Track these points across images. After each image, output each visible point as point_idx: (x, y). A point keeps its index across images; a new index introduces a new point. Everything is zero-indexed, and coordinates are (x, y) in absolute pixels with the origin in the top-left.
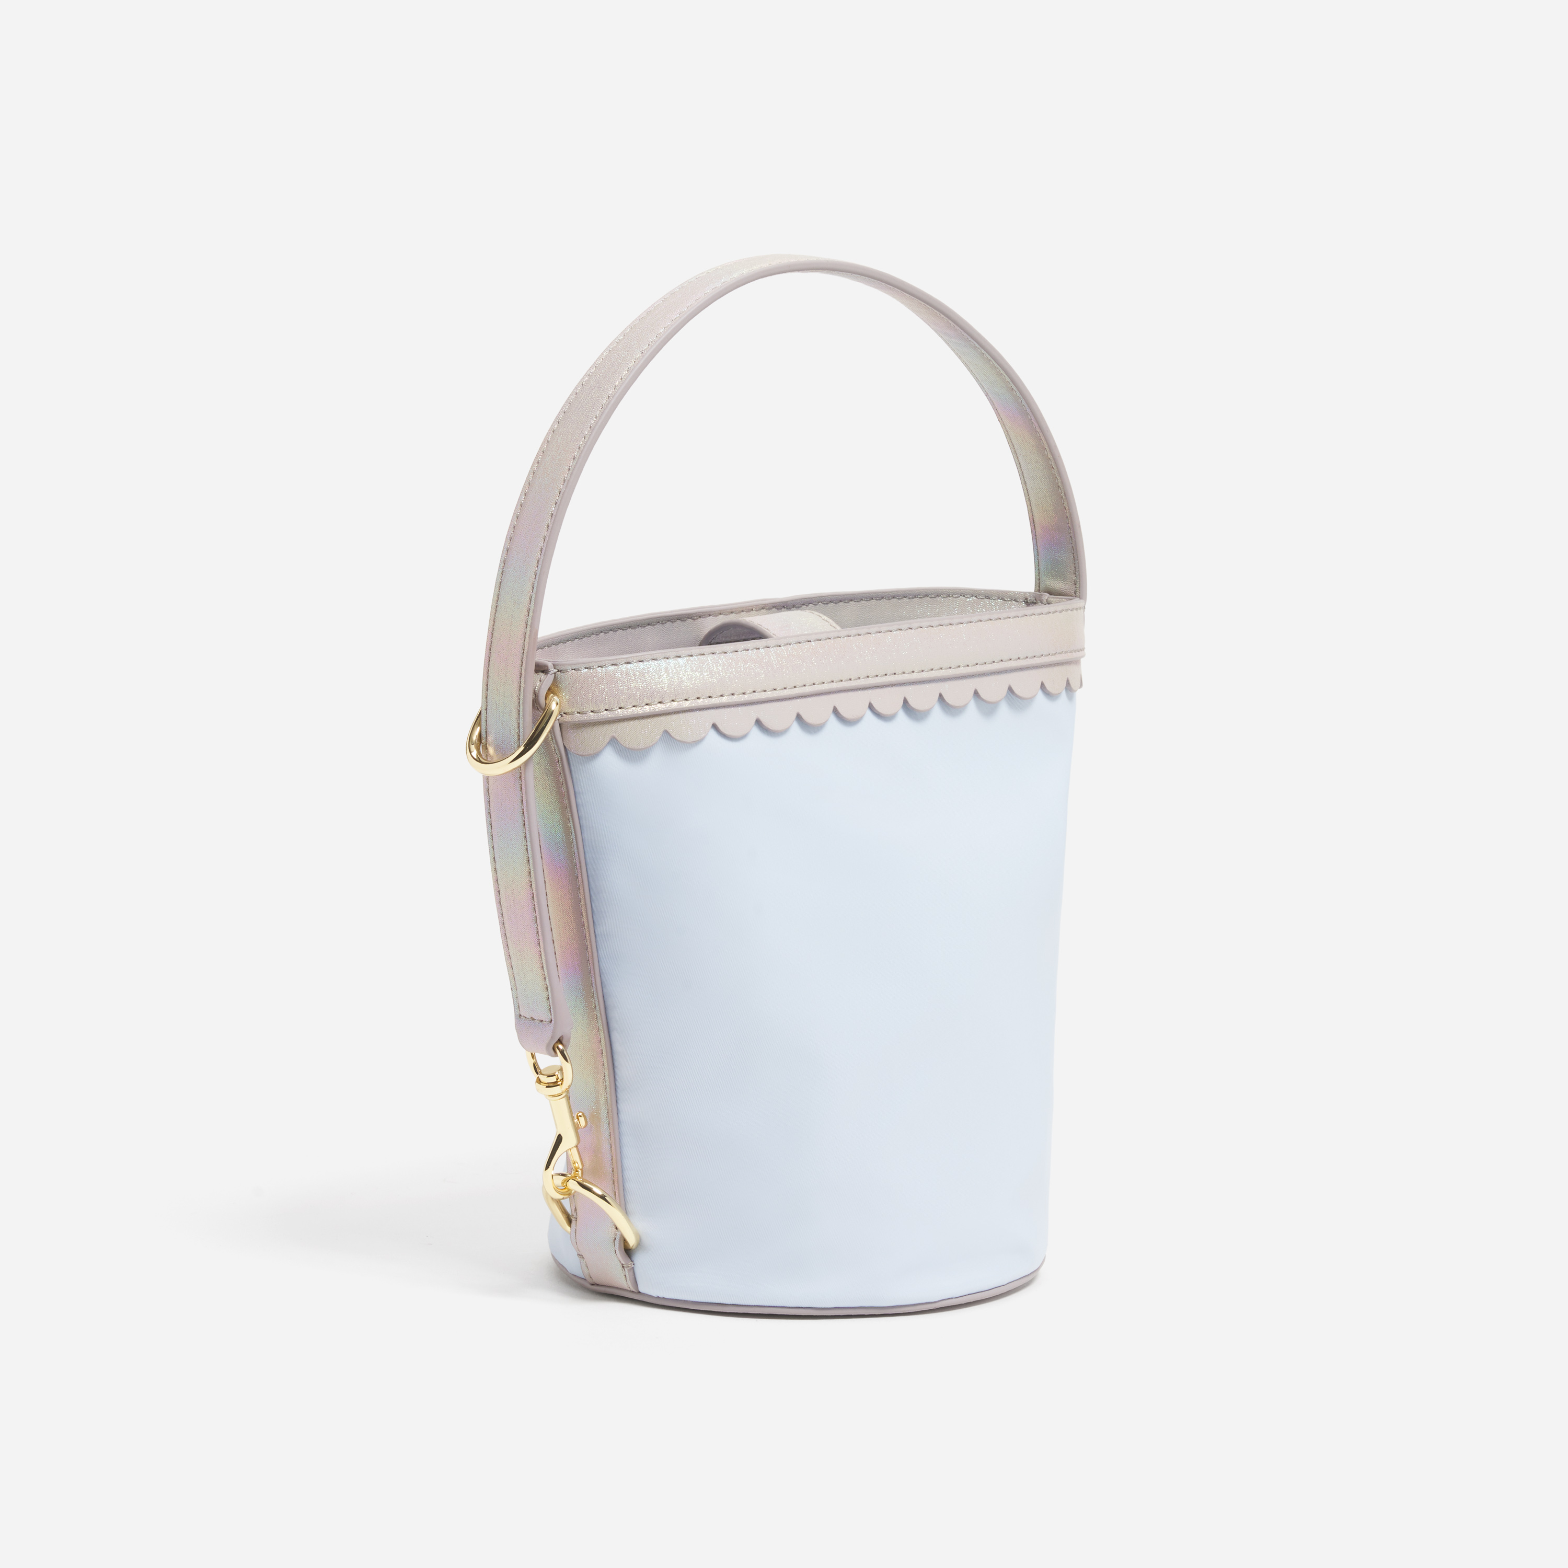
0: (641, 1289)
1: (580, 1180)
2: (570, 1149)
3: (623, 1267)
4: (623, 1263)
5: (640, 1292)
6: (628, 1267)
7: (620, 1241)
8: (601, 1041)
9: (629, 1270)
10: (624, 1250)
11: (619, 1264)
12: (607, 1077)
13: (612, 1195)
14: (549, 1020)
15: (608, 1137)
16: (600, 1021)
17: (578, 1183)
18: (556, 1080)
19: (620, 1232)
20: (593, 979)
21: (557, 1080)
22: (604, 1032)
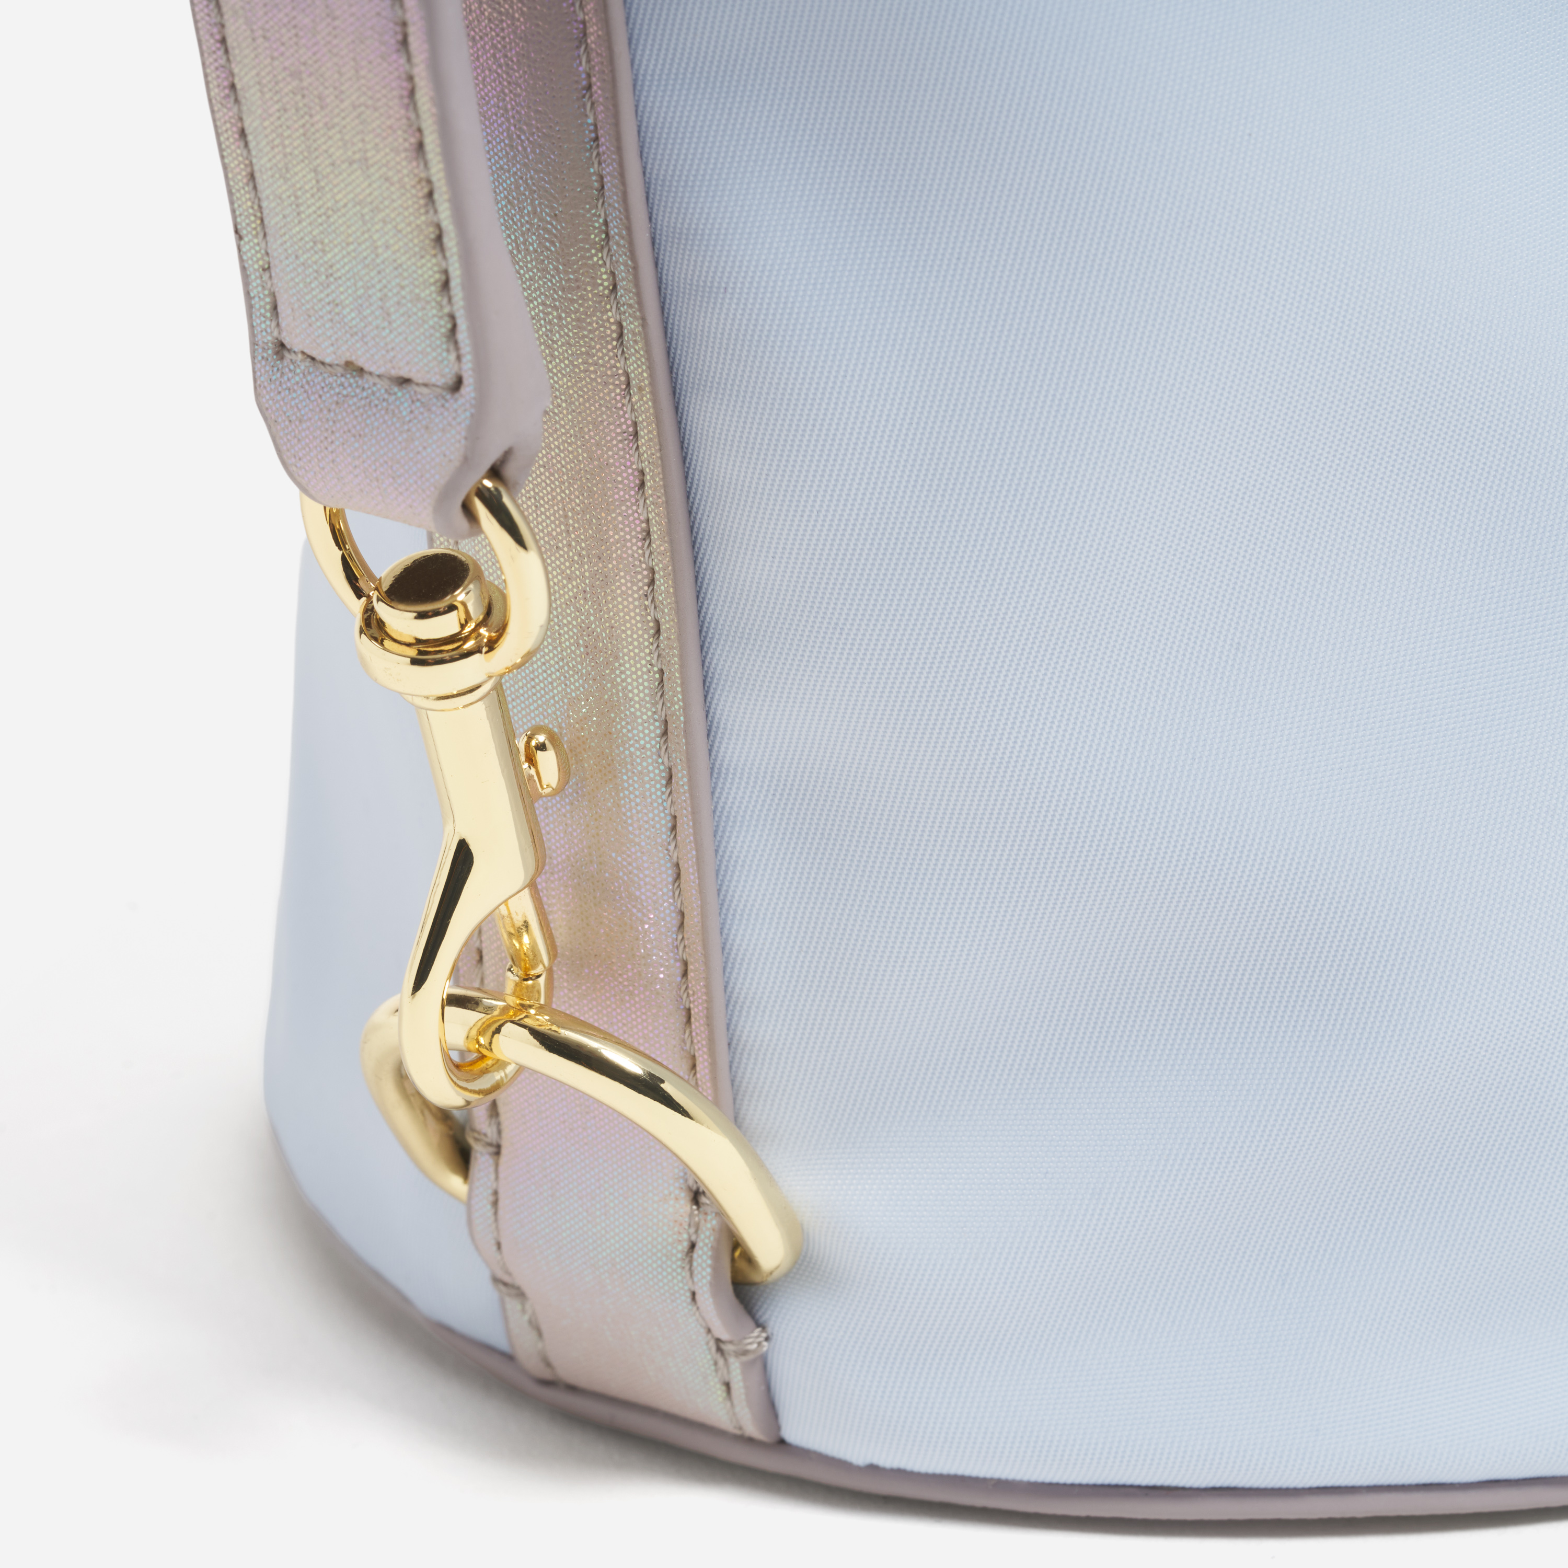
0: (793, 1433)
1: (542, 1022)
2: (505, 902)
3: (719, 1350)
4: (724, 1336)
5: (782, 1442)
6: (745, 1353)
7: (716, 1251)
8: (636, 434)
9: (746, 1367)
10: (730, 1288)
11: (703, 1337)
12: (662, 583)
13: (682, 1068)
14: (450, 380)
15: (665, 836)
16: (635, 347)
17: (535, 1033)
18: (457, 629)
19: (721, 1214)
20: (609, 169)
21: (463, 626)
22: (655, 400)
